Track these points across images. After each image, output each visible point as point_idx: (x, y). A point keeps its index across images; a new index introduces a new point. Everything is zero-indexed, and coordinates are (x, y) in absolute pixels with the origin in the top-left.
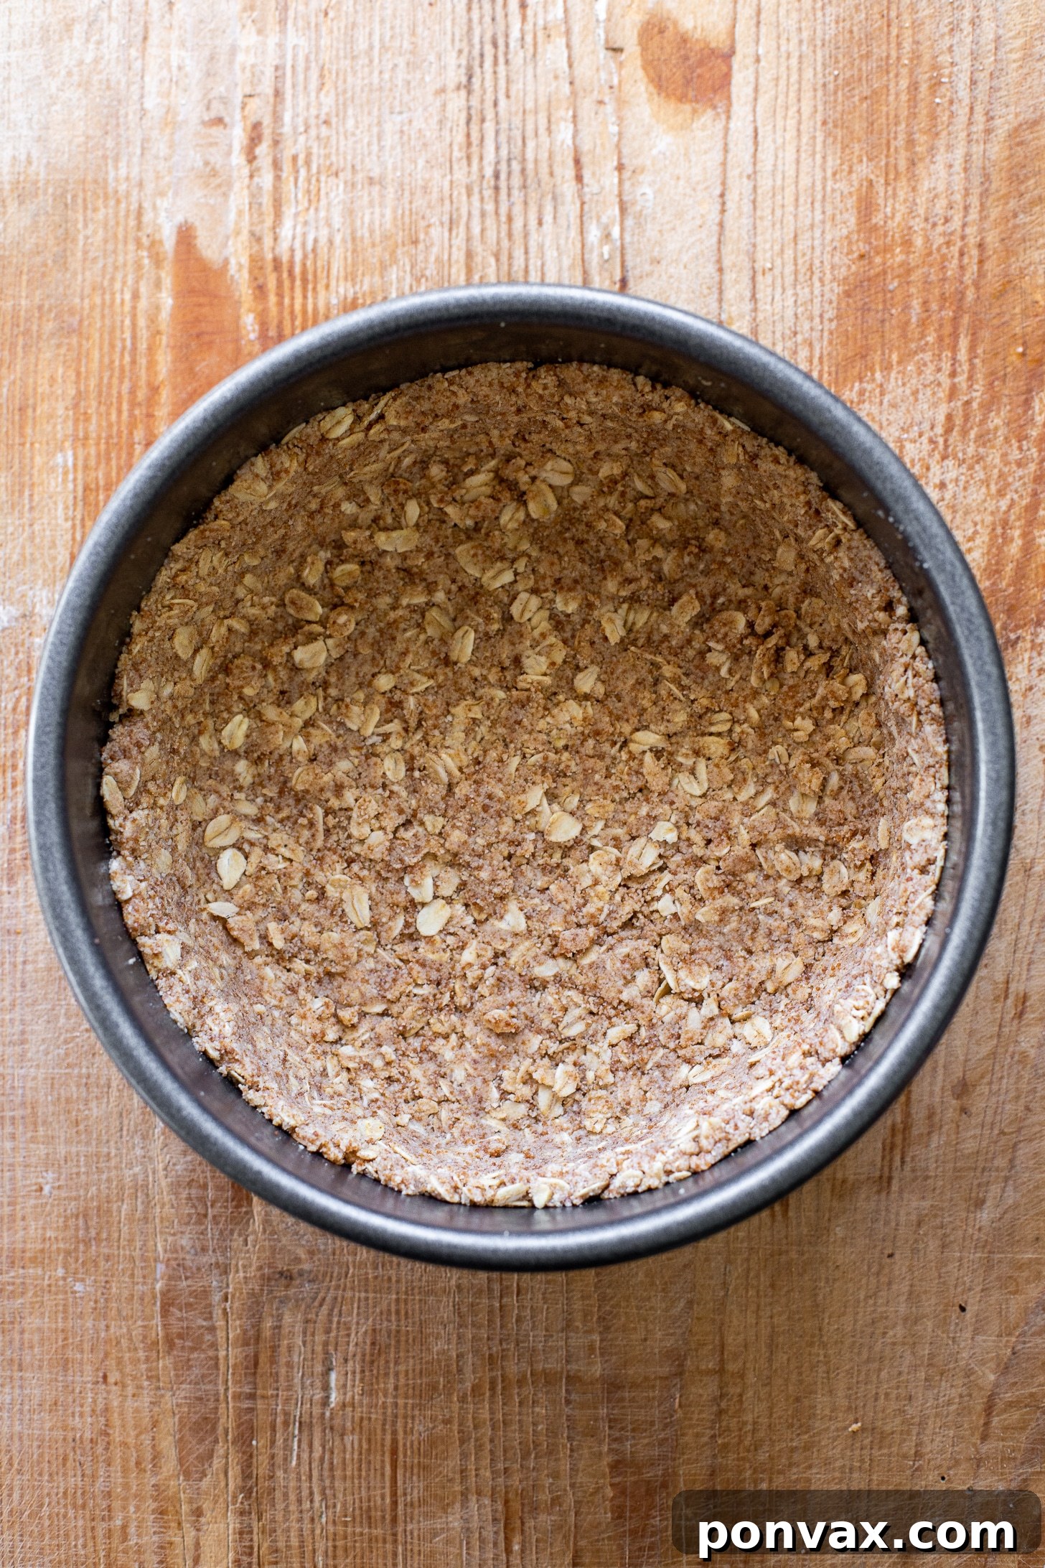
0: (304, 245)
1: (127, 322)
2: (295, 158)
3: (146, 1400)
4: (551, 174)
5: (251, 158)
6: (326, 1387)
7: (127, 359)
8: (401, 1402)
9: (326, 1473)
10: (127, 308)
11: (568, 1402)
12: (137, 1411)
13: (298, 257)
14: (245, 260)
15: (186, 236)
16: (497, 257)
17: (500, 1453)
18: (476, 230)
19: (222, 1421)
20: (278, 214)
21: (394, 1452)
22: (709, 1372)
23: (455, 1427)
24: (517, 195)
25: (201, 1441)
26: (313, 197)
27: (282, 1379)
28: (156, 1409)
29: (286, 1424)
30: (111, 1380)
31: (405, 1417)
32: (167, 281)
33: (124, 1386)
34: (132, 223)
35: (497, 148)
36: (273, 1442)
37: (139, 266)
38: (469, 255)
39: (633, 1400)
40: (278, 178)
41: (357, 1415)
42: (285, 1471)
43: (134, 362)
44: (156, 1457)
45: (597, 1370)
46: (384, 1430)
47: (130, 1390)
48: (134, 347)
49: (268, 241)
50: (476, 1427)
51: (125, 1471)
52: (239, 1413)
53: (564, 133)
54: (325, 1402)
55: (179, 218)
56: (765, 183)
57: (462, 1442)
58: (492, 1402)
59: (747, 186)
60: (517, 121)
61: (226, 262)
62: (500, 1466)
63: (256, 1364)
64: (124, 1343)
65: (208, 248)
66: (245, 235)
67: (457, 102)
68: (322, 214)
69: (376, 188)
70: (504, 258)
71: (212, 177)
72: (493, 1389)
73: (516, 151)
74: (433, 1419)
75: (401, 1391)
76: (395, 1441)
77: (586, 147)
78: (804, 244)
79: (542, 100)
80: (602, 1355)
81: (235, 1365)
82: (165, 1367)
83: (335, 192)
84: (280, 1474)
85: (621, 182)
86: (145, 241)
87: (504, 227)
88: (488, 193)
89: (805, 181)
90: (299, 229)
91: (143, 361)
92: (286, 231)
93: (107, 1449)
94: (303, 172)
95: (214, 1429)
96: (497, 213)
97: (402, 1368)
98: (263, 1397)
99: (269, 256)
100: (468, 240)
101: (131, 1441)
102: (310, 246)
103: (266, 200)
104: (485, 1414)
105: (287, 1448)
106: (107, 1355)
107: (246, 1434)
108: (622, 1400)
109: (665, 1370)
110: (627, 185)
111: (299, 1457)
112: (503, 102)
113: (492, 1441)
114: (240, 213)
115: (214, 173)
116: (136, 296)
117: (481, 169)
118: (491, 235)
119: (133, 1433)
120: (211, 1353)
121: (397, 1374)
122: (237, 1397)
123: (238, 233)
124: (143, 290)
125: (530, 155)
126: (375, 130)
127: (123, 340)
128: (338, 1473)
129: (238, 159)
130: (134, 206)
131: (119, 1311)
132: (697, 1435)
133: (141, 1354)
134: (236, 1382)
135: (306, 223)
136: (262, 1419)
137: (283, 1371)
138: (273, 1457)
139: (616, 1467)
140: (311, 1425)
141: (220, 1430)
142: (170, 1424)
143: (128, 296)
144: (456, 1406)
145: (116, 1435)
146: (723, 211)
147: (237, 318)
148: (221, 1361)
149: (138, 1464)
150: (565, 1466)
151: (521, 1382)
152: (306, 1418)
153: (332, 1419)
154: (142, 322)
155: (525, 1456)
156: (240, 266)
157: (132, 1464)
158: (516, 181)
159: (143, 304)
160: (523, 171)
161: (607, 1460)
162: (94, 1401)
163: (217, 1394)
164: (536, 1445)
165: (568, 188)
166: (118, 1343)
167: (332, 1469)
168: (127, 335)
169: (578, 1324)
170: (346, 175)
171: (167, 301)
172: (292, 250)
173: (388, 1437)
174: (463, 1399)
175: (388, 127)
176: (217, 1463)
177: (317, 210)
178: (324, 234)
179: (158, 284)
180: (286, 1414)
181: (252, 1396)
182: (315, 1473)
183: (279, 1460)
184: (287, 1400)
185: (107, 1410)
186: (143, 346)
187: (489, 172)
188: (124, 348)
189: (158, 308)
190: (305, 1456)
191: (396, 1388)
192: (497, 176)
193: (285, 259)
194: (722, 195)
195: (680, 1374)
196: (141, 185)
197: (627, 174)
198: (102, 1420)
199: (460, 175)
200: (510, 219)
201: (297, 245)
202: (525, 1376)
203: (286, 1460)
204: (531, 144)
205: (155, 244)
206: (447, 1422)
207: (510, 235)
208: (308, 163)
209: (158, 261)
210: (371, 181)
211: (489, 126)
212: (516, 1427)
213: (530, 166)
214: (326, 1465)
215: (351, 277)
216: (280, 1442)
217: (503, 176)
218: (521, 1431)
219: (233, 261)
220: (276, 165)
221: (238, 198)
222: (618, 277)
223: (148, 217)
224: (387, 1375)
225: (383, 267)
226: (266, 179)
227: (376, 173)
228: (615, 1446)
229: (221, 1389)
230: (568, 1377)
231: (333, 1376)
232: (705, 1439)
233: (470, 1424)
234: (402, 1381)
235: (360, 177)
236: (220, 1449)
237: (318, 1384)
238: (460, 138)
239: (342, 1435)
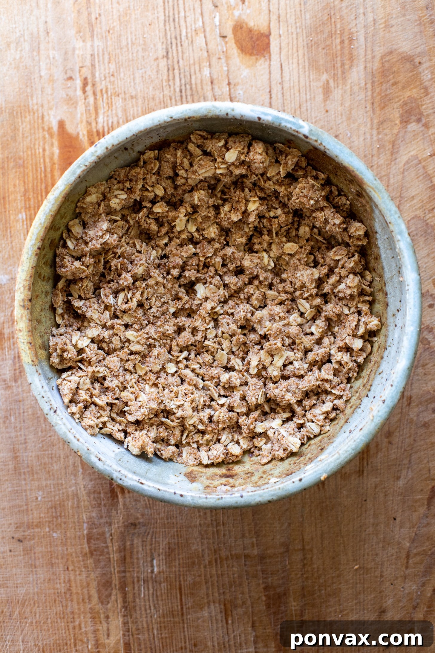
0: (108, 125)
1: (42, 160)
2: (101, 91)
3: (84, 575)
4: (202, 89)
5: (84, 92)
6: (152, 566)
7: (43, 175)
8: (181, 569)
9: (155, 599)
10: (41, 155)
11: (245, 565)
12: (81, 580)
13: (106, 129)
14: (85, 133)
15: (61, 124)
17: (221, 586)
19: (114, 582)
20: (97, 113)
21: (180, 589)
22: (299, 550)
23: (203, 578)
25: (106, 590)
26: (110, 105)
27: (135, 564)
28: (88, 579)
29: (138, 581)
30: (70, 569)
31: (183, 575)
32: (56, 143)
33: (75, 571)
34: (40, 121)
35: (180, 80)
36: (134, 588)
37: (44, 138)
39: (270, 563)
40: (95, 99)
41: (165, 576)
42: (140, 599)
43: (45, 176)
44: (90, 597)
45: (256, 552)
46: (176, 581)
47: (78, 573)
48: (45, 170)
49: (94, 124)
50: (211, 577)
51: (78, 603)
52: (120, 578)
53: (206, 72)
54: (152, 572)
55: (58, 118)
56: (286, 85)
57: (206, 583)
58: (216, 567)
59: (280, 87)
60: (187, 69)
61: (78, 134)
62: (221, 591)
63: (125, 559)
64: (74, 555)
65: (70, 128)
66: (84, 123)
67: (163, 63)
68: (114, 112)
69: (134, 100)
71: (70, 101)
72: (216, 562)
73: (188, 81)
74: (194, 575)
75: (181, 565)
76: (180, 585)
77: (215, 77)
79: (196, 59)
80: (257, 546)
81: (117, 560)
82: (90, 563)
83: (118, 103)
84: (137, 600)
85: (230, 90)
86: (46, 128)
88: (178, 98)
89: (302, 83)
90: (105, 119)
91: (49, 176)
92: (100, 119)
93: (71, 595)
94: (105, 96)
95: (111, 585)
97: (181, 556)
98: (129, 571)
99: (95, 130)
101: (80, 592)
102: (110, 125)
103: (92, 108)
104: (214, 572)
105: (139, 590)
106: (68, 560)
107: (123, 586)
108: (266, 563)
109: (282, 550)
110: (232, 91)
111: (144, 593)
112: (181, 62)
113: (217, 582)
114: (82, 114)
115: (70, 99)
116: (44, 150)
117: (174, 89)
119: (80, 589)
120: (107, 556)
121: (179, 559)
122: (119, 572)
123: (82, 122)
124: (47, 147)
125: (193, 82)
126: (132, 77)
127: (41, 168)
128: (160, 598)
129: (79, 93)
130: (40, 115)
131: (71, 543)
132: (296, 574)
133: (81, 559)
134: (118, 567)
135: (108, 116)
136: (129, 580)
137: (135, 561)
138: (134, 594)
139: (266, 588)
140: (148, 581)
141: (113, 585)
142: (94, 584)
143: (41, 150)
144: (203, 570)
145: (74, 590)
146: (271, 98)
148: (112, 559)
149: (83, 600)
150: (246, 590)
151: (227, 559)
152: (146, 578)
153: (156, 577)
154: (47, 160)
155: (231, 587)
156: (84, 135)
157: (81, 600)
158: (189, 93)
159: (47, 153)
160: (191, 89)
161: (262, 586)
162: (64, 578)
163: (111, 572)
164: (234, 582)
166: (72, 555)
167: (157, 597)
168: (42, 166)
169: (247, 535)
170: (122, 95)
171: (56, 151)
172: (103, 127)
173: (178, 583)
174: (205, 567)
175: (137, 75)
176: (113, 598)
177: (112, 110)
178: (115, 119)
179: (52, 145)
180: (138, 577)
181: (124, 572)
182: (151, 599)
183: (137, 595)
184: (138, 572)
185: (69, 581)
186: (49, 170)
187: (178, 90)
188: (41, 171)
189: (53, 154)
190: (146, 593)
191: (179, 564)
192: (181, 91)
193: (101, 131)
194: (270, 92)
195: (288, 551)
196: (42, 106)
197: (232, 86)
198: (68, 585)
199: (166, 92)
201: (105, 125)
202: (228, 556)
203: (139, 595)
204: (193, 77)
205: (50, 129)
206: (200, 576)
208: (107, 92)
209: (51, 135)
210: (132, 97)
211: (176, 72)
212: (226, 576)
213: (194, 86)
214: (155, 596)
216: (136, 588)
217: (183, 91)
218: (228, 577)
219: (81, 133)
220: (94, 94)
221: (81, 108)
223: (46, 119)
224: (175, 560)
226: (91, 99)
227: (134, 94)
228: (265, 580)
229: (112, 569)
230: (245, 556)
231: (155, 562)
232: (299, 576)
233: (209, 576)
234: (181, 561)
235: (127, 96)
236: (114, 593)
237: (149, 565)
238: (165, 77)
239: (160, 584)
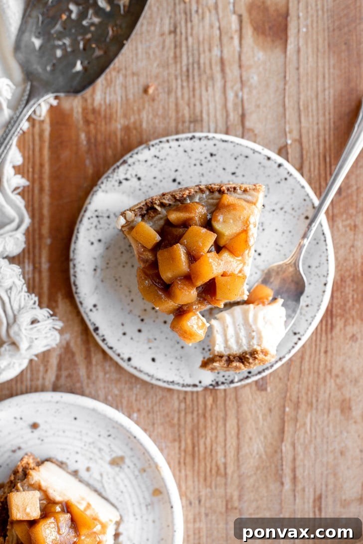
0: (105, 103)
4: (211, 68)
13: (103, 108)
14: (80, 110)
16: (189, 105)
18: (179, 94)
24: (196, 79)
35: (188, 58)
38: (177, 105)
49: (89, 101)
53: (216, 52)
56: (303, 72)
59: (295, 73)
60: (196, 46)
61: (72, 111)
65: (65, 105)
66: (80, 99)
67: (169, 40)
69: (135, 78)
70: (192, 106)
73: (196, 59)
77: (226, 56)
78: (321, 97)
79: (206, 37)
85: (241, 73)
87: (191, 94)
88: (184, 78)
90: (103, 96)
91: (37, 154)
92: (98, 96)
96: (188, 86)
99: (90, 107)
100: (177, 98)
102: (108, 103)
110: (244, 74)
112: (190, 39)
117: (181, 68)
118: (186, 96)
125: (202, 61)
126: (134, 52)
135: (106, 93)
146: (285, 84)
147: (78, 136)
156: (78, 112)
158: (196, 72)
159: (37, 130)
165: (218, 76)
170: (123, 71)
171: (47, 128)
172: (100, 105)
175: (140, 50)
178: (113, 98)
186: (37, 148)
187: (184, 69)
189: (44, 132)
192: (188, 70)
193: (97, 109)
194: (284, 77)
197: (243, 69)
199: (172, 69)
200: (194, 90)
201: (102, 103)
204: (202, 56)
207: (194, 96)
210: (133, 74)
211: (184, 49)
213: (202, 66)
215: (125, 116)
217: (191, 71)
219: (75, 110)
222: (240, 112)
225: (139, 111)
227: (135, 70)
235: (129, 72)
238: (172, 54)
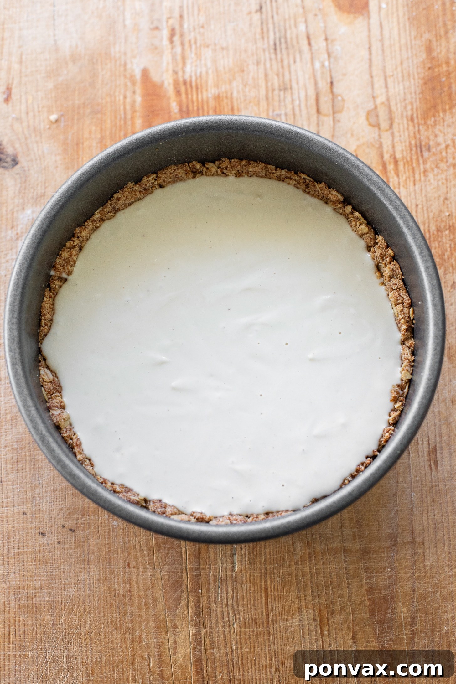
0: (196, 74)
1: (122, 108)
2: (190, 41)
3: (149, 574)
4: (298, 43)
5: (172, 42)
6: (233, 563)
7: (122, 122)
8: (268, 567)
9: (235, 603)
10: (121, 102)
11: (345, 562)
12: (145, 579)
13: (194, 79)
14: (171, 81)
15: (145, 73)
16: (278, 75)
17: (315, 588)
18: (268, 65)
19: (185, 581)
20: (184, 63)
21: (266, 591)
22: (408, 543)
23: (294, 577)
24: (284, 51)
25: (176, 591)
26: (199, 56)
27: (212, 560)
28: (153, 578)
29: (215, 581)
30: (132, 566)
31: (270, 574)
32: (139, 90)
33: (138, 568)
34: (122, 69)
35: (275, 34)
36: (209, 590)
37: (126, 86)
38: (266, 75)
39: (375, 558)
40: (183, 49)
41: (248, 574)
42: (216, 603)
43: (125, 123)
44: (155, 600)
45: (357, 545)
46: (261, 581)
47: (141, 570)
48: (125, 118)
49: (180, 74)
50: (303, 576)
51: (140, 609)
52: (193, 577)
53: (302, 27)
54: (233, 569)
55: (142, 66)
56: (387, 43)
57: (297, 584)
58: (310, 564)
59: (379, 44)
60: (282, 23)
61: (163, 83)
62: (316, 594)
63: (200, 554)
64: (137, 547)
65: (155, 77)
66: (170, 72)
67: (256, 18)
68: (203, 62)
69: (225, 52)
70: (281, 76)
71: (155, 49)
72: (310, 557)
73: (283, 34)
74: (283, 574)
75: (268, 562)
76: (266, 586)
77: (311, 32)
78: (405, 65)
79: (292, 15)
80: (359, 538)
81: (190, 555)
82: (157, 558)
83: (208, 53)
84: (213, 605)
85: (327, 45)
86: (128, 76)
87: (280, 65)
88: (272, 51)
89: (403, 41)
90: (194, 68)
91: (129, 123)
92: (188, 69)
93: (130, 599)
94: (194, 47)
95: (181, 585)
96: (276, 59)
97: (268, 550)
98: (203, 569)
99: (181, 79)
100: (265, 69)
101: (142, 594)
102: (198, 74)
103: (179, 58)
104: (307, 570)
105: (216, 593)
106: (129, 554)
107: (197, 586)
108: (370, 559)
109: (388, 544)
110: (330, 46)
111: (221, 596)
112: (276, 17)
113: (311, 582)
114: (168, 63)
115: (156, 48)
116: (125, 97)
117: (268, 42)
118: (275, 67)
119: (143, 591)
120: (178, 550)
121: (265, 554)
122: (192, 569)
123: (167, 70)
124: (129, 94)
125: (288, 36)
126: (223, 29)
127: (120, 115)
128: (240, 603)
129: (166, 42)
130: (123, 62)
131: (134, 533)
132: (405, 573)
133: (145, 553)
134: (190, 563)
135: (196, 66)
136: (204, 579)
137: (212, 556)
138: (209, 597)
139: (369, 590)
140: (226, 581)
141: (184, 586)
142: (160, 585)
143: (122, 97)
144: (293, 567)
145: (135, 591)
146: (370, 54)
147: (169, 104)
148: (183, 553)
149: (145, 605)
150: (346, 592)
151: (323, 554)
152: (224, 577)
153: (236, 577)
154: (128, 107)
155: (327, 588)
156: (169, 84)
157: (143, 605)
158: (283, 46)
159: (128, 100)
160: (286, 42)
161: (365, 587)
162: (124, 576)
163: (182, 568)
164: (332, 583)
165: (305, 48)
166: (135, 547)
167: (237, 601)
168: (122, 112)
169: (348, 525)
170: (212, 47)
171: (138, 99)
172: (191, 77)
173: (263, 584)
174: (296, 563)
175: (228, 28)
176: (183, 602)
177: (201, 60)
178: (204, 70)
179: (134, 92)
180: (215, 576)
181: (198, 569)
182: (230, 604)
183: (212, 599)
184: (215, 570)
185: (130, 579)
186: (129, 117)
187: (272, 43)
188: (121, 118)
189: (134, 102)
190: (225, 596)
191: (265, 560)
192: (275, 45)
193: (188, 80)
194: (370, 48)
195: (395, 545)
196: (125, 54)
197: (329, 42)
198: (128, 585)
199: (260, 44)
200: (282, 61)
201: (193, 74)
202: (324, 551)
203: (216, 598)
204: (289, 31)
205: (132, 77)
206: (290, 574)
207: (283, 67)
208: (196, 42)
209: (134, 83)
210: (223, 49)
211: (271, 26)
212: (322, 575)
213: (289, 40)
214: (234, 599)
215: (217, 86)
216: (212, 590)
217: (278, 44)
218: (324, 577)
219: (166, 82)
220: (182, 44)
221: (167, 57)
222: (329, 81)
223: (129, 66)
224: (261, 554)
225: (230, 82)
226: (178, 50)
227: (224, 45)
228: (368, 581)
229: (184, 566)
230: (345, 550)
231: (236, 557)
232: (409, 575)
233: (301, 574)
234: (268, 556)
235: (218, 47)
236: (184, 596)
237: (229, 561)
238: (259, 30)
239: (241, 584)
